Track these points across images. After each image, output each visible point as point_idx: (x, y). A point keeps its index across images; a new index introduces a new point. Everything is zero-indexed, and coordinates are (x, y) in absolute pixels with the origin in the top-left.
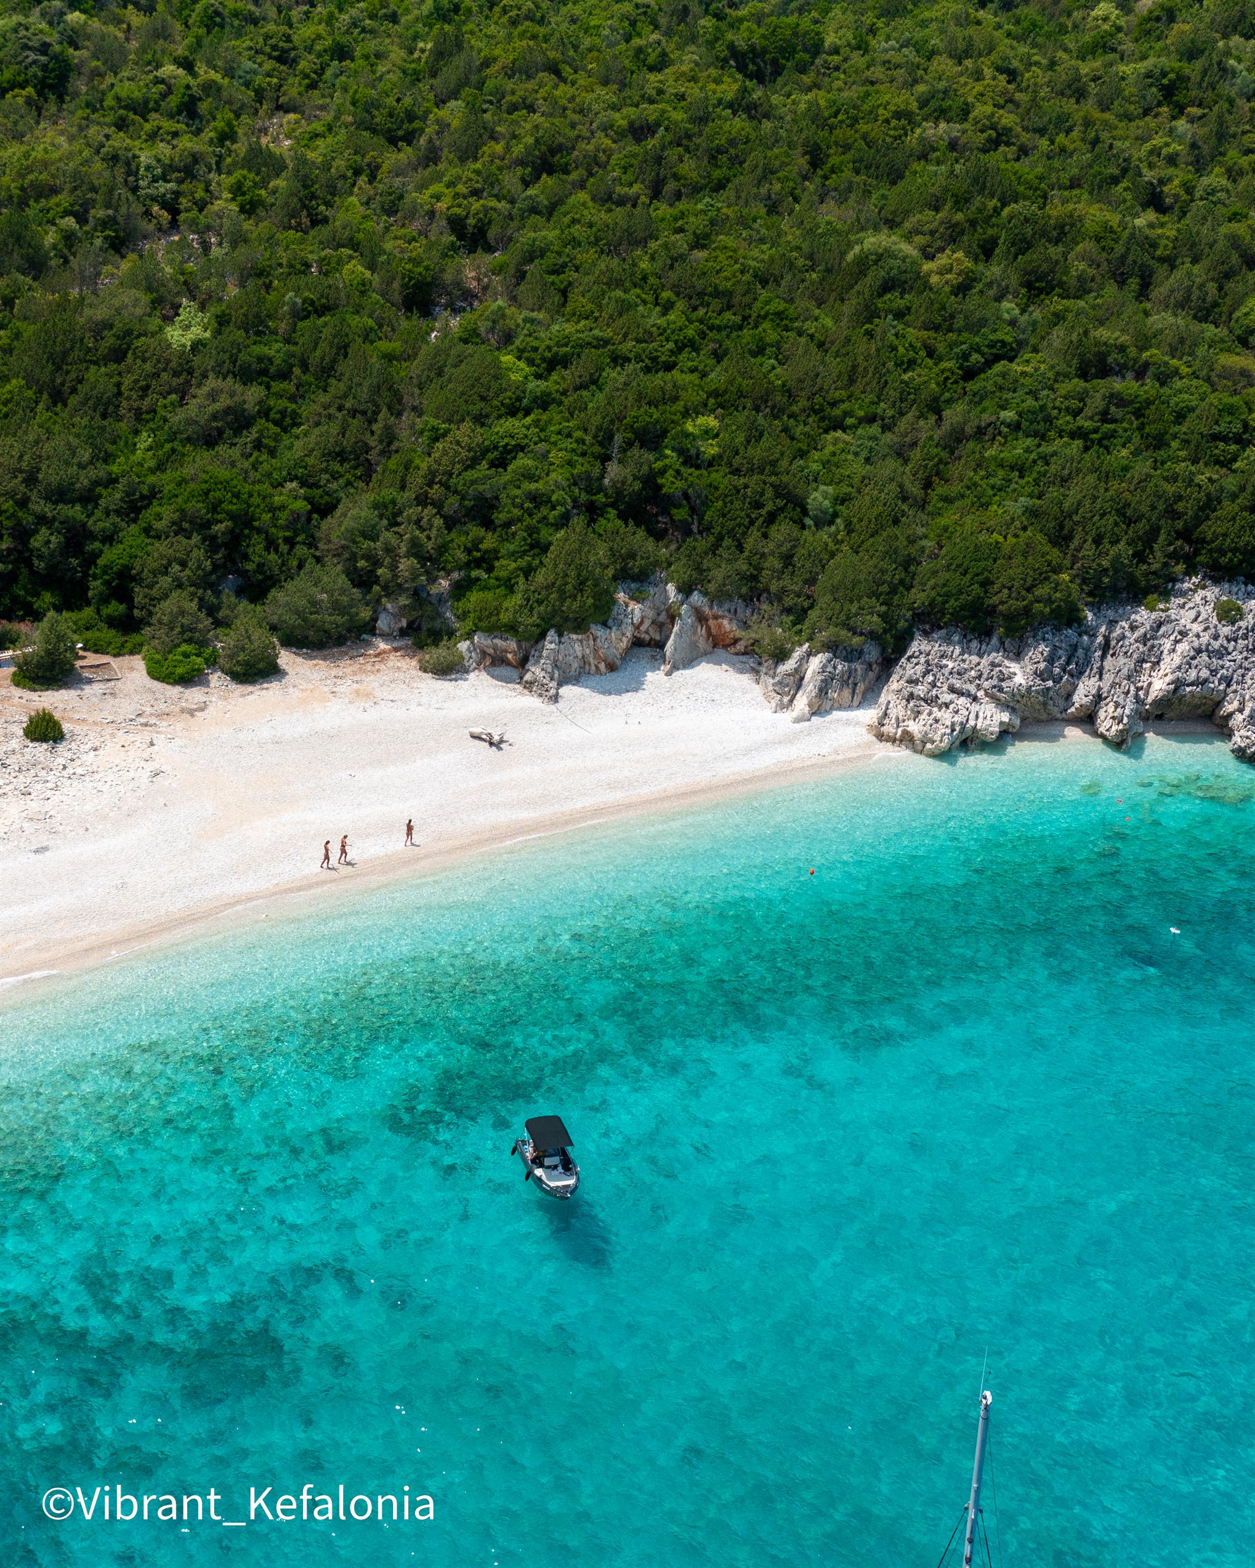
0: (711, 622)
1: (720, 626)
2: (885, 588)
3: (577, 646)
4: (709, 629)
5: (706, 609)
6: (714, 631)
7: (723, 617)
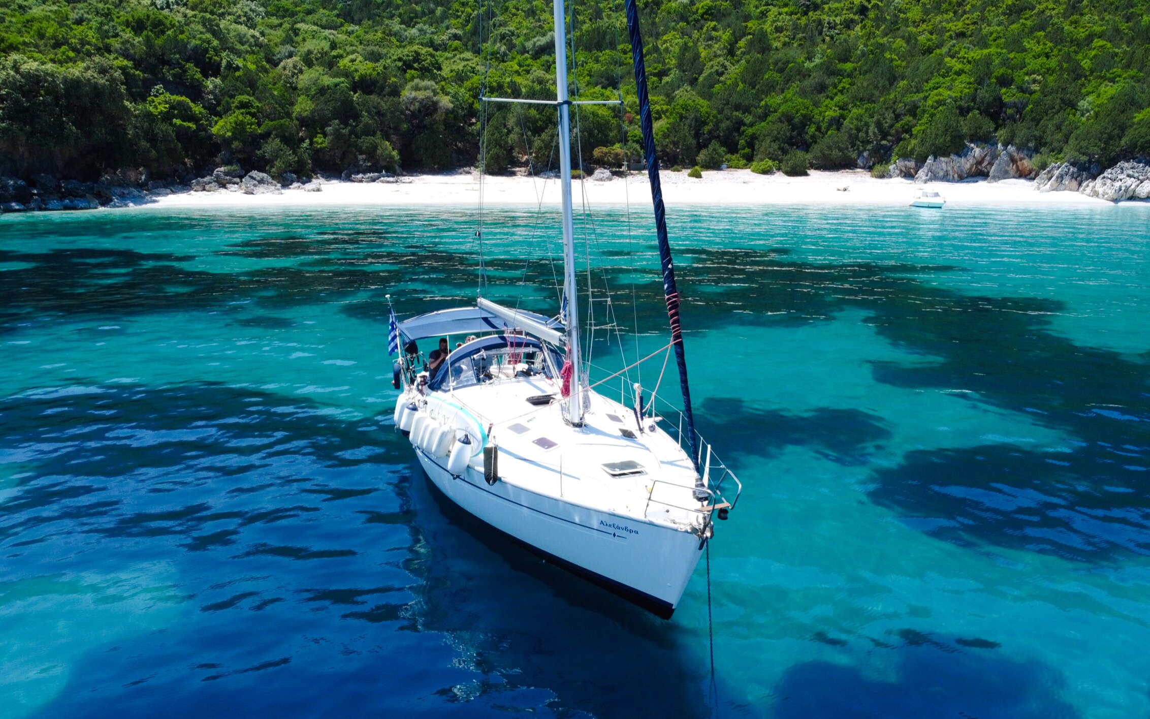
0: (1019, 163)
1: (1023, 164)
2: (1105, 136)
3: (944, 165)
4: (1017, 167)
5: (1015, 154)
6: (1020, 168)
7: (1024, 159)
